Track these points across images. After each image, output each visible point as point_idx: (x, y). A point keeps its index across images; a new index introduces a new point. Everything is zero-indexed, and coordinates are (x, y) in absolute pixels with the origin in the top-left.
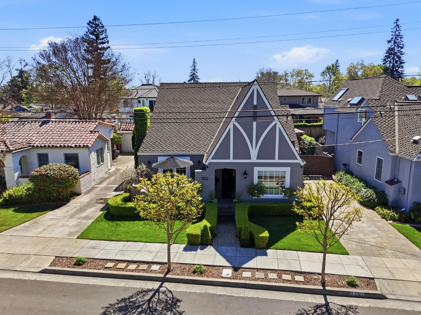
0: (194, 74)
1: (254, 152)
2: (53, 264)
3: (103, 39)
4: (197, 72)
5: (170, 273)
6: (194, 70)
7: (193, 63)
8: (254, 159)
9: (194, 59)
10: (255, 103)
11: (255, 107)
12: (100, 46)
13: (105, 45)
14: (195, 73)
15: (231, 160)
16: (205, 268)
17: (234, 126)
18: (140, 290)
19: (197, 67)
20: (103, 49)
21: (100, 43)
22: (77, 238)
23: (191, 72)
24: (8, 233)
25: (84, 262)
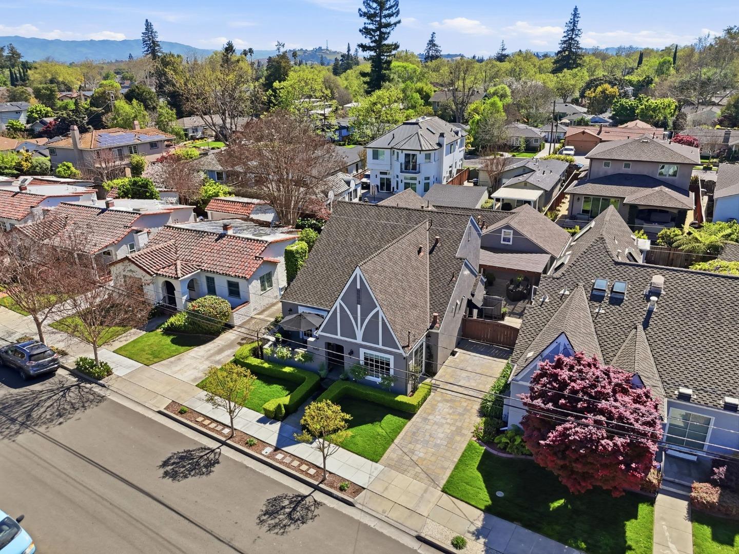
0: (571, 39)
1: (359, 333)
2: (167, 408)
3: (391, 7)
4: (576, 35)
5: (231, 439)
6: (573, 30)
7: (572, 18)
8: (359, 340)
9: (576, 9)
10: (358, 287)
11: (358, 290)
12: (384, 20)
13: (393, 20)
14: (574, 36)
15: (339, 337)
16: (256, 441)
17: (340, 305)
18: (203, 447)
19: (579, 26)
20: (388, 25)
21: (385, 16)
22: (196, 386)
23: (565, 34)
24: (156, 366)
25: (185, 412)
